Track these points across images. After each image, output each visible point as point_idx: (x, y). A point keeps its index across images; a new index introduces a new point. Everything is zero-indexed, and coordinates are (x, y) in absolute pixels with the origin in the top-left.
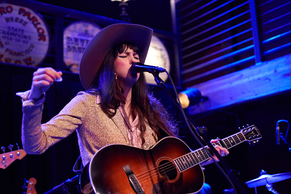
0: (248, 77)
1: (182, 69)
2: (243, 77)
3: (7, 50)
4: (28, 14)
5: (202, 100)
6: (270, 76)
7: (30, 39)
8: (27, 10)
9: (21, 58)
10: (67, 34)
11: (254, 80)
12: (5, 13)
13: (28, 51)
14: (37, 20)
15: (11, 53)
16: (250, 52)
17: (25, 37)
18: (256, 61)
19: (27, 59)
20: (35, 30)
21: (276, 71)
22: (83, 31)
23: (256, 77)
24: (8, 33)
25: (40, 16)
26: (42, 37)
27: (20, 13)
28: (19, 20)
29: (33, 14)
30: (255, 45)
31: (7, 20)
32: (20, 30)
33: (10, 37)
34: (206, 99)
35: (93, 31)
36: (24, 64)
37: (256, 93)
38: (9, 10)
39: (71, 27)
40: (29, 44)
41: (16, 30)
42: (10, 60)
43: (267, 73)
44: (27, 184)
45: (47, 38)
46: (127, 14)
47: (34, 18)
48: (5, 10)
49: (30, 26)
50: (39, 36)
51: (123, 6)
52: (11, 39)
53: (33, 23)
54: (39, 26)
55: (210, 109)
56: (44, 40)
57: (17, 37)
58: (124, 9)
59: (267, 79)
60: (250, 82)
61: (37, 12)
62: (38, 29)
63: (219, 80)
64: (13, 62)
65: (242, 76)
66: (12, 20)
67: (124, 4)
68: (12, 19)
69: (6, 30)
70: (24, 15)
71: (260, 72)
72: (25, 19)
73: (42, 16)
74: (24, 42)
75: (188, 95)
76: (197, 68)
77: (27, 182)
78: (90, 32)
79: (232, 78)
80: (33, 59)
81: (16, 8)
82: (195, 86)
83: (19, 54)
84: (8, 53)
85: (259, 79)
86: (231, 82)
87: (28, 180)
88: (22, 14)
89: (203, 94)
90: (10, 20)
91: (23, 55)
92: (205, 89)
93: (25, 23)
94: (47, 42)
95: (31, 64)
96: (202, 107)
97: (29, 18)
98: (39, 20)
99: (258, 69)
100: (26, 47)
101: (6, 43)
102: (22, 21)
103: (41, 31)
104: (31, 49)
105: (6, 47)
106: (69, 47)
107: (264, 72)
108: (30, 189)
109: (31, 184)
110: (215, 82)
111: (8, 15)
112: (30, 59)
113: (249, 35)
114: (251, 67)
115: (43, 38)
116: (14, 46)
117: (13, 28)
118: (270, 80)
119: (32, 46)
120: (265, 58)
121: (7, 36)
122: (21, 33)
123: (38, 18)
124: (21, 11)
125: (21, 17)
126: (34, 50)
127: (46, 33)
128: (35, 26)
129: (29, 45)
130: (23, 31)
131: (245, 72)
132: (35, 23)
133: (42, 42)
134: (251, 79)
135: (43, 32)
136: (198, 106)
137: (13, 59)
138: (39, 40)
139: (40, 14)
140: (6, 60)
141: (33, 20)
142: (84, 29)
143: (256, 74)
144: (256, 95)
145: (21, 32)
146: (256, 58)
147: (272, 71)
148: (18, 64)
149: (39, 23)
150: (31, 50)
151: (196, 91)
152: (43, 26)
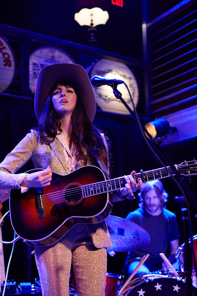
1: (152, 99)
5: (170, 131)
10: (33, 60)
14: (2, 44)
20: (1, 55)
22: (50, 57)
26: (7, 62)
34: (175, 130)
35: (60, 57)
39: (38, 53)
45: (13, 63)
46: (95, 40)
50: (4, 61)
51: (92, 31)
54: (4, 51)
55: (177, 140)
56: (10, 66)
58: (93, 34)
61: (3, 36)
62: (4, 54)
63: (189, 110)
67: (92, 29)
73: (7, 40)
75: (155, 125)
76: (166, 97)
78: (57, 59)
82: (164, 117)
89: (171, 125)
92: (174, 120)
94: (13, 68)
96: (170, 139)
98: (5, 44)
103: (6, 56)
106: (34, 73)
110: (184, 112)
115: (9, 64)
123: (4, 42)
127: (12, 59)
128: (1, 50)
132: (1, 47)
133: (7, 67)
135: (9, 57)
136: (166, 137)
138: (5, 65)
139: (5, 38)
142: (50, 54)
149: (4, 48)
151: (164, 122)
152: (8, 51)
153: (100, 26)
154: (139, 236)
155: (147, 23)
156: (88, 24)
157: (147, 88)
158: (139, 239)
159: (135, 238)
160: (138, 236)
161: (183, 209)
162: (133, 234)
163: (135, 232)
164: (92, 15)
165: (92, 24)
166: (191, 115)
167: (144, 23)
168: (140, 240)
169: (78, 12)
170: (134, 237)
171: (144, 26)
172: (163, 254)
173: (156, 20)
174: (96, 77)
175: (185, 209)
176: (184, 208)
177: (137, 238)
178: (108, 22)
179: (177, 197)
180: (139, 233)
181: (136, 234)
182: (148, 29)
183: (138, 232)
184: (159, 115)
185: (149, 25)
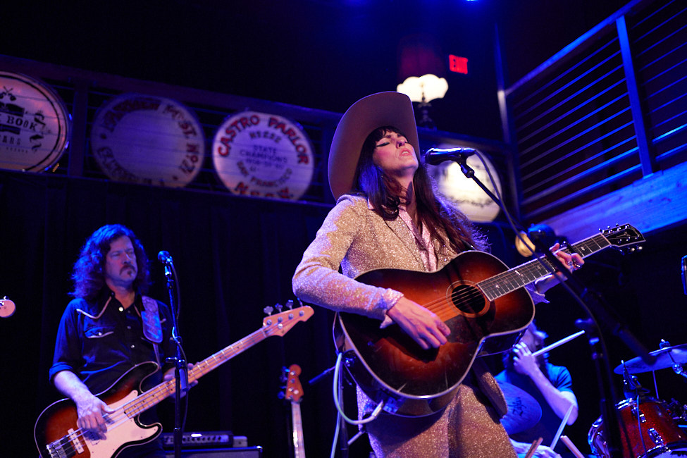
0: (631, 199)
1: (522, 197)
2: (623, 200)
3: (253, 179)
4: (282, 126)
6: (669, 193)
7: (285, 162)
8: (280, 119)
9: (273, 190)
11: (641, 204)
12: (249, 126)
13: (283, 179)
14: (294, 134)
15: (259, 182)
16: (632, 160)
17: (279, 159)
18: (643, 172)
19: (282, 191)
20: (293, 148)
21: (678, 185)
23: (645, 198)
24: (253, 155)
25: (298, 127)
26: (303, 158)
27: (270, 125)
28: (269, 135)
29: (289, 126)
30: (640, 148)
31: (252, 135)
32: (270, 149)
33: (257, 159)
36: (277, 198)
37: (647, 223)
38: (255, 120)
40: (285, 168)
41: (265, 150)
42: (258, 193)
43: (663, 190)
44: (287, 374)
45: (311, 159)
46: (430, 120)
47: (290, 130)
48: (249, 122)
49: (285, 142)
50: (299, 156)
51: (424, 108)
52: (258, 163)
53: (289, 138)
54: (298, 142)
56: (307, 162)
57: (267, 160)
58: (425, 112)
59: (664, 199)
60: (635, 206)
61: (294, 121)
62: (297, 147)
63: (584, 209)
64: (262, 196)
65: (621, 198)
66: (259, 136)
67: (425, 105)
68: (259, 133)
69: (251, 150)
70: (276, 128)
71: (651, 189)
72: (278, 132)
73: (301, 127)
74: (277, 166)
76: (545, 193)
77: (287, 371)
79: (603, 204)
80: (291, 191)
81: (264, 118)
82: (545, 222)
83: (270, 184)
84: (254, 183)
85: (650, 201)
86: (603, 210)
87: (288, 368)
88: (273, 126)
89: (557, 233)
90: (257, 135)
91: (276, 186)
92: (561, 226)
93: (278, 140)
94: (310, 165)
95: (288, 197)
97: (283, 131)
98: (298, 133)
99: (648, 184)
100: (280, 173)
101: (252, 169)
102: (273, 135)
103: (301, 149)
104: (287, 176)
105: (252, 174)
107: (658, 189)
108: (291, 382)
109: (292, 374)
110: (576, 213)
111: (253, 129)
112: (286, 190)
113: (629, 132)
114: (635, 184)
116: (262, 172)
117: (261, 147)
118: (669, 200)
119: (289, 172)
120: (659, 166)
121: (252, 158)
122: (272, 154)
123: (296, 130)
124: (271, 122)
125: (272, 130)
126: (292, 177)
127: (309, 152)
128: (293, 141)
129: (284, 171)
130: (275, 150)
131: (626, 192)
132: (293, 137)
133: (303, 164)
134: (637, 201)
135: (305, 150)
137: (263, 192)
138: (299, 162)
139: (298, 124)
140: (252, 193)
141: (290, 133)
143: (646, 193)
144: (648, 227)
145: (272, 151)
146: (642, 168)
147: (673, 186)
148: (270, 198)
149: (298, 138)
150: (288, 178)
151: (546, 229)
152: (303, 142)
153: (435, 102)
154: (523, 407)
155: (505, 89)
156: (419, 99)
157: (513, 181)
158: (522, 412)
159: (515, 412)
160: (520, 408)
161: (592, 341)
162: (512, 404)
163: (515, 402)
164: (422, 86)
165: (423, 99)
166: (588, 215)
167: (500, 89)
168: (523, 415)
169: (402, 82)
170: (514, 410)
171: (501, 95)
172: (565, 437)
173: (518, 85)
174: (432, 151)
175: (596, 340)
176: (594, 338)
177: (520, 411)
178: (447, 94)
179: (580, 321)
180: (523, 403)
181: (518, 405)
182: (508, 98)
183: (520, 401)
184: (537, 220)
185: (509, 91)
